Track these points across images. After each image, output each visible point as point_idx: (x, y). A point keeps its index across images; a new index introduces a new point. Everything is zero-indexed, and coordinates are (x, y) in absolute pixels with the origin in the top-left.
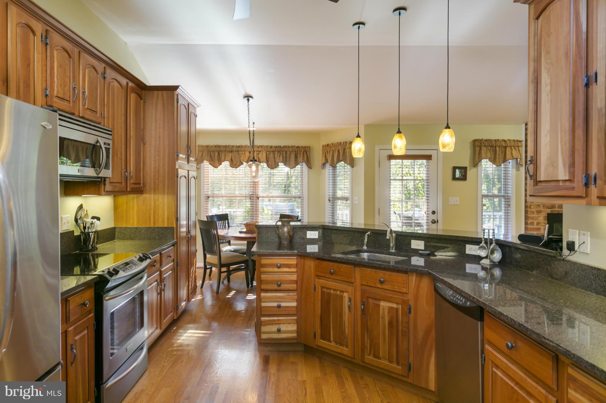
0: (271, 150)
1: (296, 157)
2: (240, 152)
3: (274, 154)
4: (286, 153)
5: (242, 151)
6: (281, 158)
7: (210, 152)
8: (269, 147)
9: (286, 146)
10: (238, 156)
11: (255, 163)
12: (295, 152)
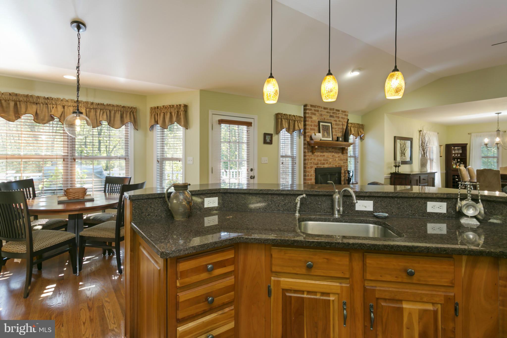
0: (92, 107)
1: (122, 117)
2: (49, 105)
3: (96, 112)
4: (110, 112)
5: (53, 104)
6: (105, 117)
8: (89, 103)
9: (110, 105)
10: (46, 110)
11: (79, 116)
12: (121, 111)
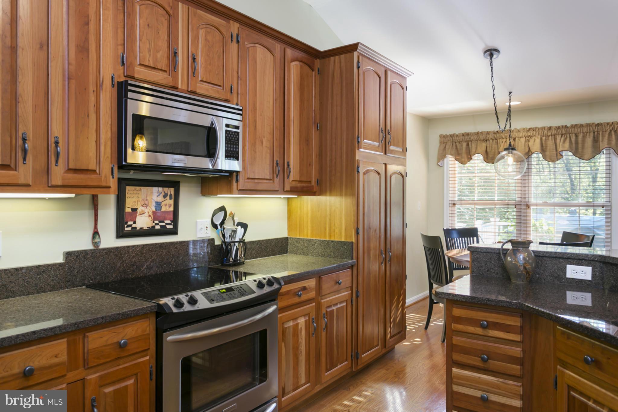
0: (549, 134)
1: (595, 141)
2: (499, 140)
3: (555, 140)
4: (577, 136)
5: (503, 138)
6: (567, 144)
7: (456, 142)
9: (576, 125)
10: (496, 146)
11: (512, 153)
12: (594, 132)
